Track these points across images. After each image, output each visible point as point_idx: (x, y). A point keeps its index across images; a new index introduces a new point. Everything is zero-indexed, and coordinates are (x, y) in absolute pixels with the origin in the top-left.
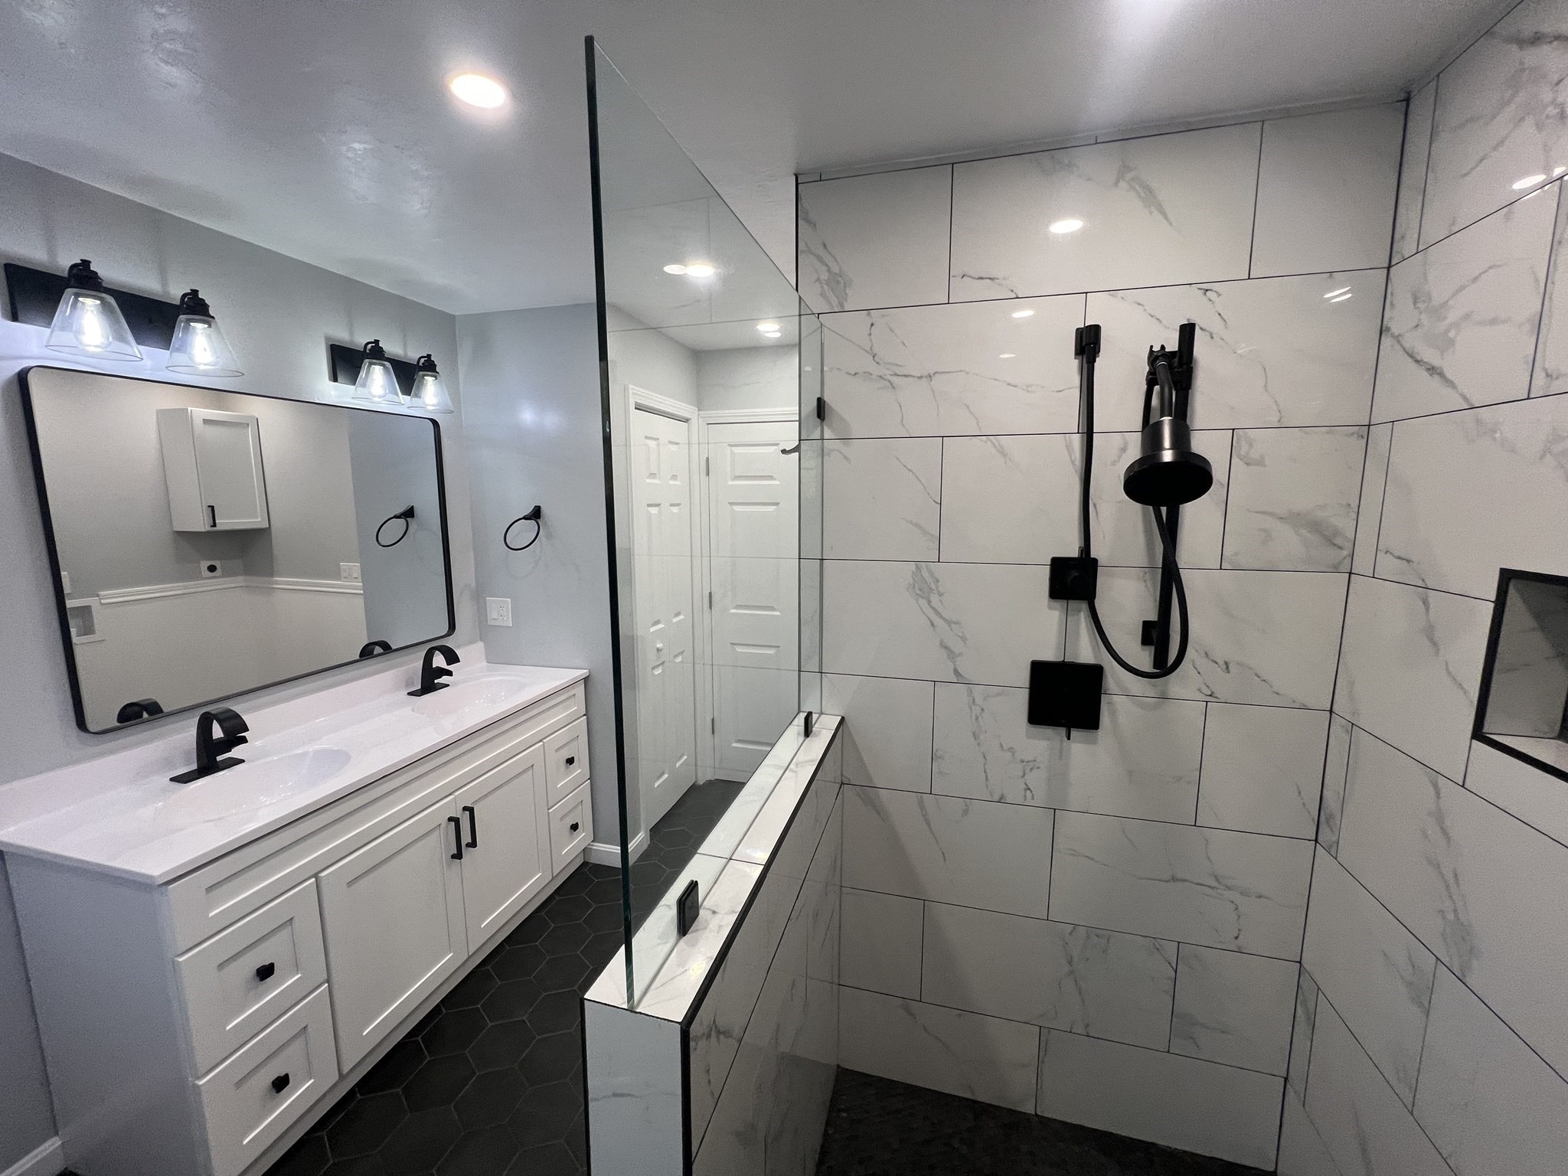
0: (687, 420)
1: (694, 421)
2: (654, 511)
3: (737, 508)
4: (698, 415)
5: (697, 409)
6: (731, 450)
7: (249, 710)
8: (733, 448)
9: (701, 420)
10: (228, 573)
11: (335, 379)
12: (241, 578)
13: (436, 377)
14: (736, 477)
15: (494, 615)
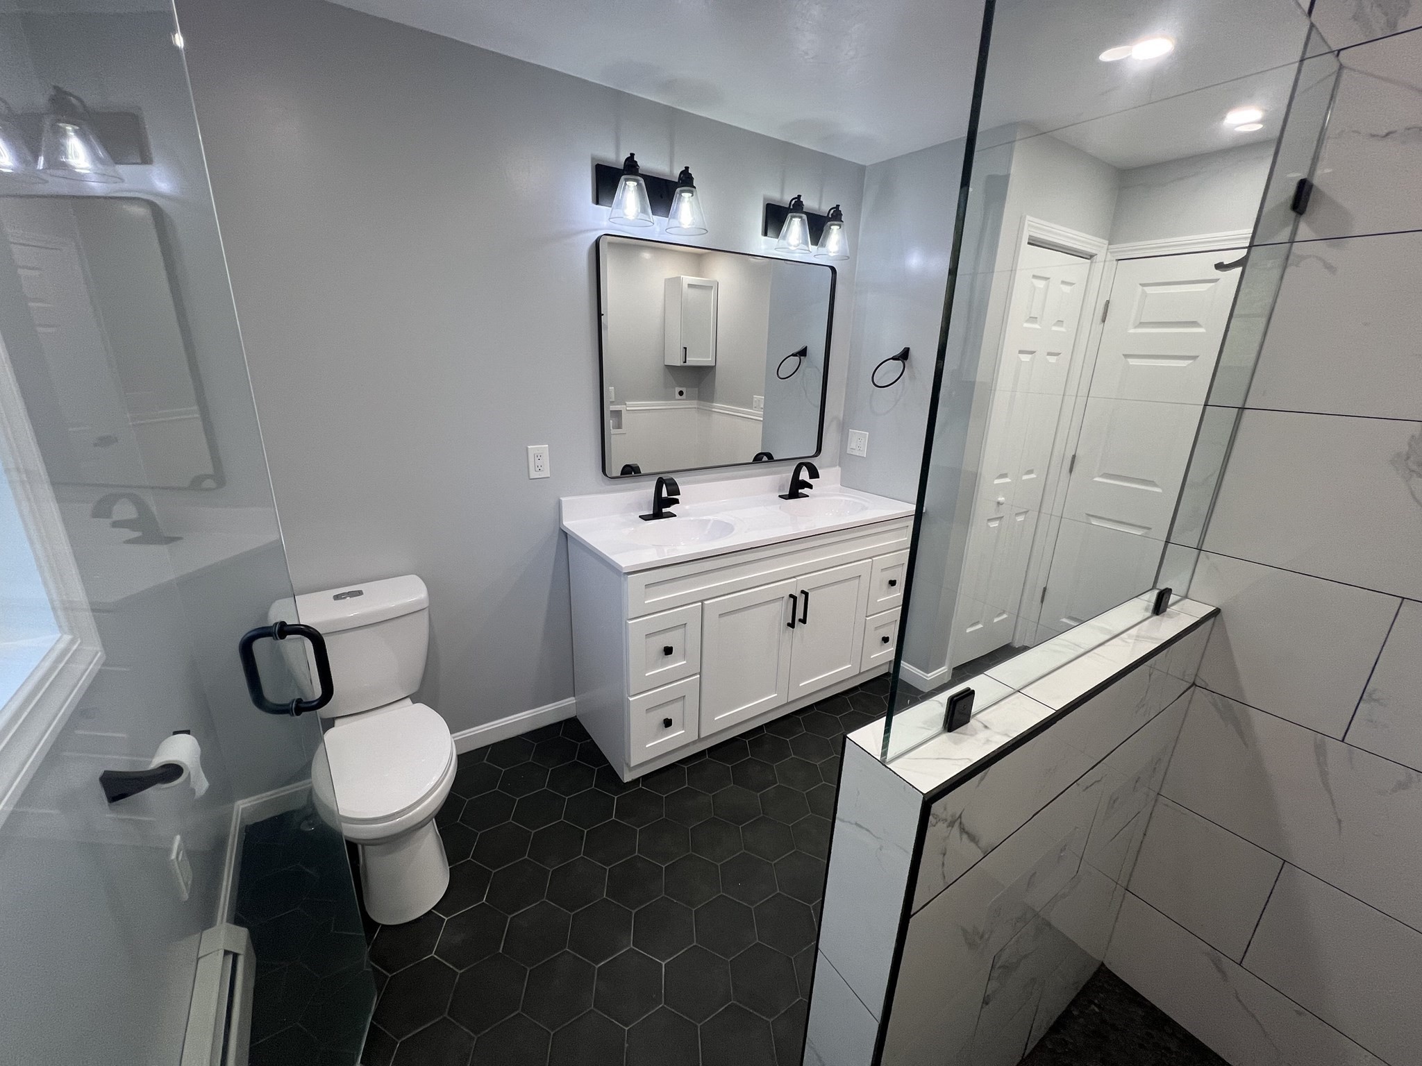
0: (1090, 257)
1: (1100, 257)
2: (1025, 358)
3: (1132, 362)
4: (1108, 249)
5: (1107, 242)
6: (1143, 290)
7: (684, 483)
8: (1145, 288)
9: (1109, 253)
10: (689, 398)
11: (765, 234)
12: (695, 402)
13: (840, 226)
14: (1141, 323)
15: (853, 445)
